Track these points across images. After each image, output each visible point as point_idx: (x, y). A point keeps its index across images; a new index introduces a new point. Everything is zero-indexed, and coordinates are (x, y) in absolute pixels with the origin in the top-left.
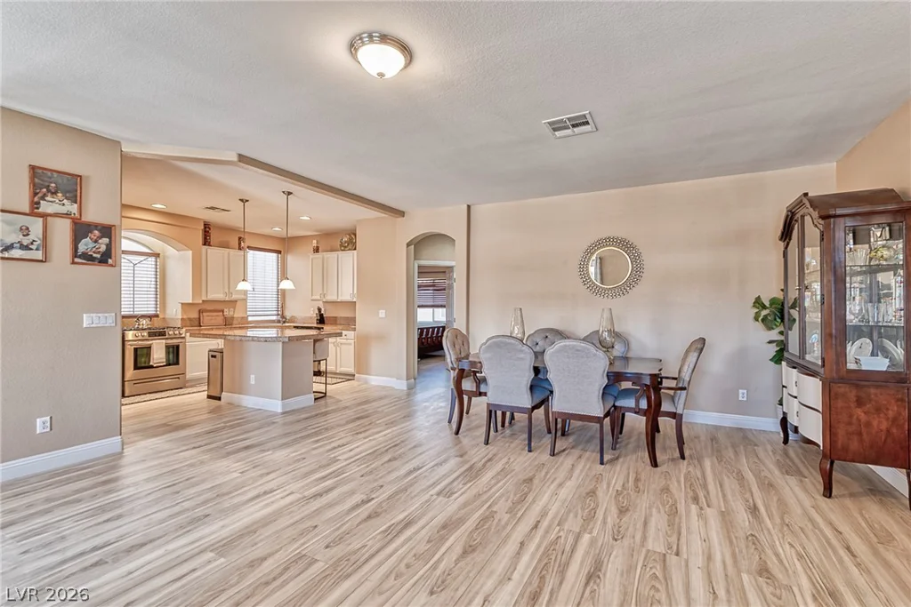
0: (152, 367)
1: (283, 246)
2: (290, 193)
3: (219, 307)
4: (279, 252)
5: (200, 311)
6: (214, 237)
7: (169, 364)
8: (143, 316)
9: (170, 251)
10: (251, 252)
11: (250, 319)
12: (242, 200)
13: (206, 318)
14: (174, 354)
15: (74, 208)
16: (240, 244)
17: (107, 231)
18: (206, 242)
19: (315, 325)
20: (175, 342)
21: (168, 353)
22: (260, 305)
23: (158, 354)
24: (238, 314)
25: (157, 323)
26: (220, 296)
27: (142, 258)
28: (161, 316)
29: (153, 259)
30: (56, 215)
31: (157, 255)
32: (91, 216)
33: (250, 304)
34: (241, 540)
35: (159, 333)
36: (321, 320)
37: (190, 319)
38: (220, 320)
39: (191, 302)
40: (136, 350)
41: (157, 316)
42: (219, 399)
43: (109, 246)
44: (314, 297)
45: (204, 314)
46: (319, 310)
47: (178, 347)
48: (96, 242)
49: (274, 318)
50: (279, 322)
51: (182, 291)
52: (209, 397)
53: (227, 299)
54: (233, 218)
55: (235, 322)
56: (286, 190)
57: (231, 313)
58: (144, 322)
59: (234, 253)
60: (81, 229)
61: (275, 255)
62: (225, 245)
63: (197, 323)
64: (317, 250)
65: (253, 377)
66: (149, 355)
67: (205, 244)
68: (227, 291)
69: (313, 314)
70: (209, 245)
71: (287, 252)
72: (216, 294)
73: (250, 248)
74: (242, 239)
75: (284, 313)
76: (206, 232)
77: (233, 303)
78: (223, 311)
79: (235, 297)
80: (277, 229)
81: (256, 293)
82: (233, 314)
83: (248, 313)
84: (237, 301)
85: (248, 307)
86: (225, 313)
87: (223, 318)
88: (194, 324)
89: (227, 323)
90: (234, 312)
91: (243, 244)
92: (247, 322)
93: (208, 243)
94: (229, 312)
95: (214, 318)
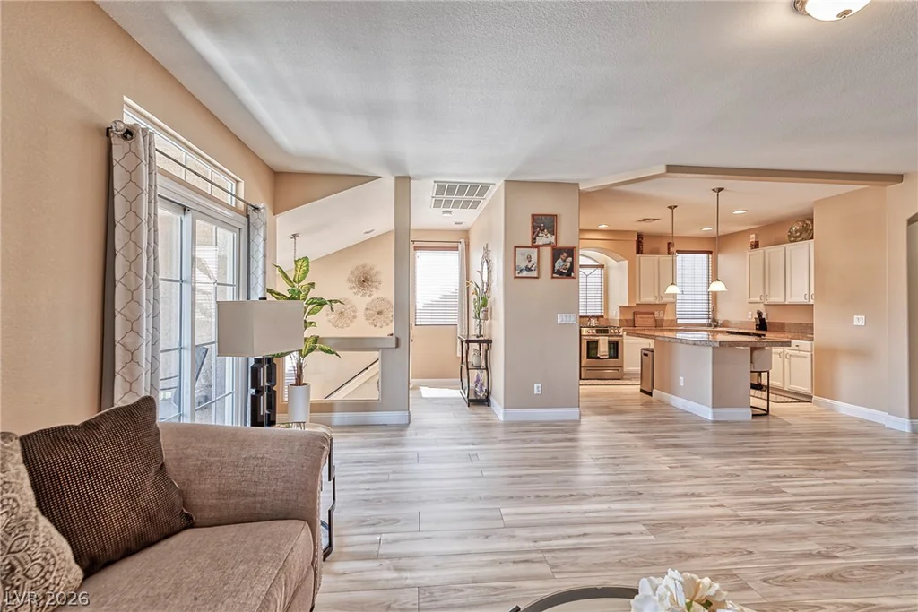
0: (598, 358)
1: (713, 246)
2: (720, 190)
3: (650, 310)
4: (710, 253)
5: (635, 314)
6: (646, 245)
7: (610, 358)
8: (593, 317)
9: (611, 262)
10: (680, 255)
11: (679, 321)
12: (670, 207)
13: (640, 320)
14: (614, 348)
15: (552, 239)
16: (669, 249)
17: (571, 252)
18: (639, 251)
19: (755, 332)
20: (615, 339)
21: (610, 348)
22: (688, 308)
23: (603, 349)
24: (667, 317)
25: (603, 323)
26: (650, 300)
27: (592, 270)
28: (605, 317)
29: (599, 270)
30: (545, 245)
31: (602, 267)
32: (562, 243)
33: (679, 307)
34: (669, 528)
35: (603, 331)
36: (762, 325)
37: (626, 320)
38: (650, 322)
39: (627, 305)
40: (588, 342)
41: (602, 317)
42: (650, 394)
43: (572, 263)
44: (752, 300)
45: (638, 316)
46: (760, 314)
47: (617, 343)
48: (564, 261)
49: (705, 321)
50: (710, 325)
51: (620, 297)
52: (642, 391)
53: (657, 302)
54: (662, 226)
55: (664, 324)
56: (716, 187)
57: (661, 316)
58: (594, 321)
59: (666, 259)
60: (557, 253)
61: (705, 256)
62: (655, 252)
63: (632, 324)
64: (756, 245)
65: (681, 378)
66: (596, 348)
67: (638, 253)
68: (657, 294)
69: (751, 317)
70: (642, 253)
71: (719, 251)
72: (648, 298)
73: (679, 252)
74: (671, 244)
75: (716, 316)
76: (640, 242)
77: (663, 306)
78: (653, 313)
79: (665, 300)
80: (707, 229)
81: (685, 296)
82: (663, 316)
83: (677, 315)
84: (667, 304)
85: (677, 310)
86: (656, 316)
87: (654, 320)
88: (630, 325)
89: (658, 325)
90: (664, 314)
91: (672, 249)
92: (677, 325)
93: (641, 251)
94: (659, 315)
95: (645, 320)
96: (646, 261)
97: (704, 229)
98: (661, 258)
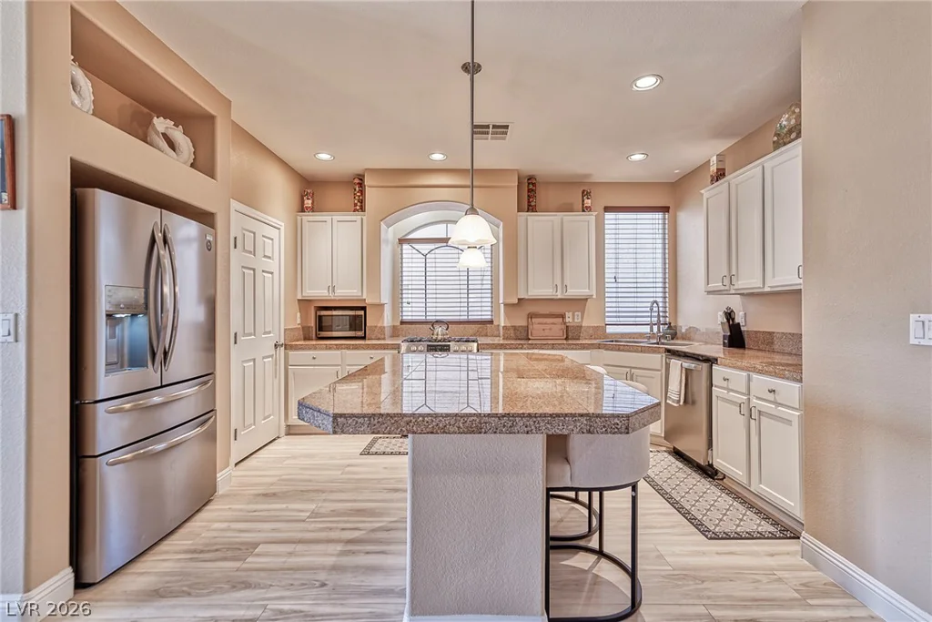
1: (670, 197)
3: (555, 310)
4: (665, 209)
5: (531, 316)
8: (439, 323)
10: (608, 216)
11: (610, 330)
13: (538, 327)
16: (584, 203)
18: (527, 207)
22: (626, 305)
24: (589, 321)
26: (547, 291)
28: (495, 323)
33: (610, 305)
36: (736, 337)
37: (515, 328)
38: (556, 328)
41: (491, 322)
45: (534, 320)
49: (646, 329)
53: (560, 296)
55: (584, 334)
61: (659, 215)
62: (568, 208)
63: (522, 334)
64: (718, 177)
67: (524, 210)
68: (558, 282)
70: (534, 210)
71: (680, 204)
73: (607, 209)
74: (586, 194)
75: (676, 321)
76: (529, 191)
77: (580, 303)
78: (563, 316)
79: (573, 292)
80: (637, 157)
81: (620, 285)
82: (580, 320)
83: (607, 319)
84: (587, 299)
85: (607, 309)
86: (567, 320)
87: (563, 327)
88: (521, 336)
89: (571, 336)
90: (582, 318)
91: (588, 202)
92: (606, 336)
93: (531, 208)
94: (573, 319)
95: (548, 327)
96: (540, 224)
97: (632, 157)
98: (568, 217)
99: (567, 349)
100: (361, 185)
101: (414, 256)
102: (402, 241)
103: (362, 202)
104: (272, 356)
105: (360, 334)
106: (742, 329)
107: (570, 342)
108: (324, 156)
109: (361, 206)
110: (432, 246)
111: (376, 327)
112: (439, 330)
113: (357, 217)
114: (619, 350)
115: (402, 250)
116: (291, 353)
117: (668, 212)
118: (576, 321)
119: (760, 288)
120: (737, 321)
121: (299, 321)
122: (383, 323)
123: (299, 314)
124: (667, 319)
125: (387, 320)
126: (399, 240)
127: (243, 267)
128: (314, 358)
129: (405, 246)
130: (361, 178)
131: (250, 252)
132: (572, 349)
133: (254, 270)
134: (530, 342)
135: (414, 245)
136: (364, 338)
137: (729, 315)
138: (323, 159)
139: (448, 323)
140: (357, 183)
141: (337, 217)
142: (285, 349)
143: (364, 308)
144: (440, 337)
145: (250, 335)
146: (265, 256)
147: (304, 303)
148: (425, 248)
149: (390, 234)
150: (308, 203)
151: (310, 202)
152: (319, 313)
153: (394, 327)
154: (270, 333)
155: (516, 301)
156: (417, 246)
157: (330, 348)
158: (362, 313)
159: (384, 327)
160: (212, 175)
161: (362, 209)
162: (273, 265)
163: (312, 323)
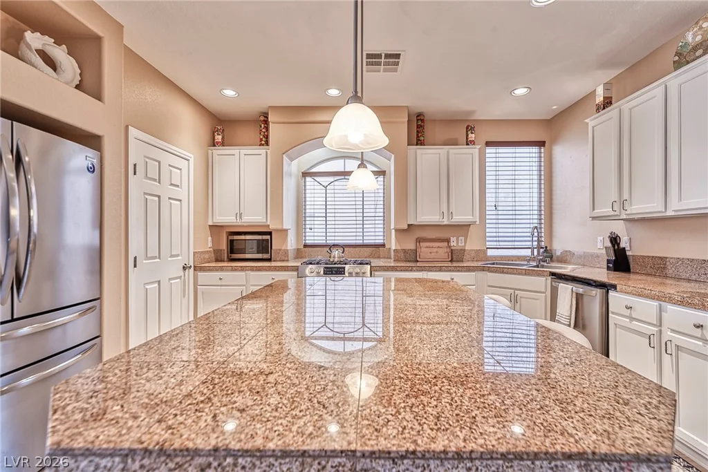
1: (546, 132)
3: (441, 235)
4: (541, 144)
5: (419, 240)
6: (429, 131)
8: (336, 246)
10: (489, 150)
11: (490, 253)
13: (425, 251)
16: (468, 137)
18: (416, 141)
22: (506, 230)
24: (471, 245)
26: (434, 218)
28: (387, 246)
29: (381, 178)
31: (384, 173)
33: (490, 231)
37: (405, 251)
38: (441, 251)
41: (383, 245)
45: (421, 244)
53: (446, 222)
55: (466, 257)
57: (461, 244)
59: (458, 151)
61: (535, 150)
62: (454, 143)
63: (413, 256)
68: (444, 209)
70: (423, 144)
71: (555, 140)
72: (427, 215)
73: (489, 144)
74: (470, 129)
75: (551, 245)
76: (418, 126)
77: (463, 228)
78: (448, 241)
79: (458, 218)
80: (521, 91)
81: (500, 213)
82: (463, 244)
83: (487, 243)
84: (470, 225)
85: (487, 234)
86: (452, 244)
87: (448, 250)
88: (410, 259)
89: (455, 259)
90: (465, 242)
91: (472, 136)
92: (487, 258)
93: (420, 142)
94: (458, 242)
95: (435, 250)
96: (427, 156)
97: (515, 92)
98: (453, 150)
99: (453, 271)
100: (266, 122)
101: (316, 187)
102: (305, 174)
103: (267, 137)
104: (180, 277)
105: (266, 256)
106: (628, 253)
107: (455, 264)
108: (229, 93)
109: (265, 141)
110: (331, 179)
111: (280, 250)
112: (336, 253)
113: (262, 151)
114: (503, 272)
115: (305, 182)
116: (200, 274)
117: (544, 146)
118: (460, 244)
119: (661, 212)
120: (622, 245)
121: (210, 244)
122: (287, 246)
123: (210, 238)
124: (543, 243)
125: (291, 243)
126: (302, 173)
127: (145, 193)
128: (221, 279)
129: (308, 179)
130: (266, 115)
131: (155, 180)
132: (459, 271)
133: (159, 197)
134: (418, 264)
135: (316, 178)
136: (269, 260)
137: (614, 240)
138: (229, 97)
139: (344, 247)
140: (263, 121)
141: (244, 151)
142: (195, 270)
143: (270, 233)
144: (336, 260)
145: (155, 258)
146: (172, 185)
147: (216, 229)
148: (325, 180)
149: (293, 167)
150: (219, 138)
151: (220, 137)
152: (231, 238)
153: (298, 250)
154: (178, 255)
155: (406, 227)
156: (318, 179)
157: (235, 270)
158: (268, 237)
159: (287, 250)
160: (99, 97)
161: (267, 143)
162: (181, 193)
163: (224, 246)
